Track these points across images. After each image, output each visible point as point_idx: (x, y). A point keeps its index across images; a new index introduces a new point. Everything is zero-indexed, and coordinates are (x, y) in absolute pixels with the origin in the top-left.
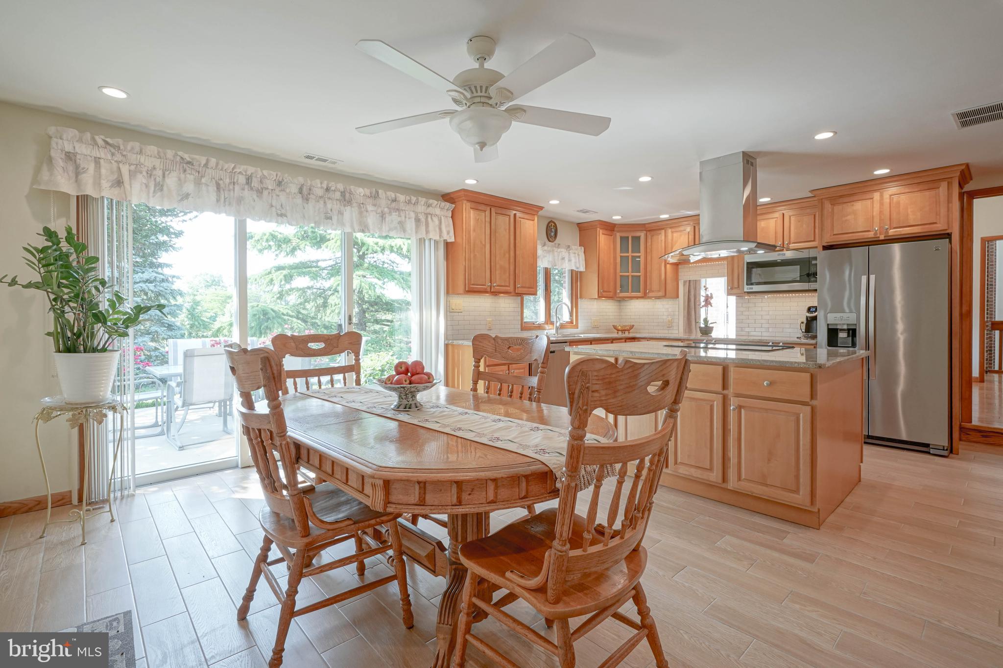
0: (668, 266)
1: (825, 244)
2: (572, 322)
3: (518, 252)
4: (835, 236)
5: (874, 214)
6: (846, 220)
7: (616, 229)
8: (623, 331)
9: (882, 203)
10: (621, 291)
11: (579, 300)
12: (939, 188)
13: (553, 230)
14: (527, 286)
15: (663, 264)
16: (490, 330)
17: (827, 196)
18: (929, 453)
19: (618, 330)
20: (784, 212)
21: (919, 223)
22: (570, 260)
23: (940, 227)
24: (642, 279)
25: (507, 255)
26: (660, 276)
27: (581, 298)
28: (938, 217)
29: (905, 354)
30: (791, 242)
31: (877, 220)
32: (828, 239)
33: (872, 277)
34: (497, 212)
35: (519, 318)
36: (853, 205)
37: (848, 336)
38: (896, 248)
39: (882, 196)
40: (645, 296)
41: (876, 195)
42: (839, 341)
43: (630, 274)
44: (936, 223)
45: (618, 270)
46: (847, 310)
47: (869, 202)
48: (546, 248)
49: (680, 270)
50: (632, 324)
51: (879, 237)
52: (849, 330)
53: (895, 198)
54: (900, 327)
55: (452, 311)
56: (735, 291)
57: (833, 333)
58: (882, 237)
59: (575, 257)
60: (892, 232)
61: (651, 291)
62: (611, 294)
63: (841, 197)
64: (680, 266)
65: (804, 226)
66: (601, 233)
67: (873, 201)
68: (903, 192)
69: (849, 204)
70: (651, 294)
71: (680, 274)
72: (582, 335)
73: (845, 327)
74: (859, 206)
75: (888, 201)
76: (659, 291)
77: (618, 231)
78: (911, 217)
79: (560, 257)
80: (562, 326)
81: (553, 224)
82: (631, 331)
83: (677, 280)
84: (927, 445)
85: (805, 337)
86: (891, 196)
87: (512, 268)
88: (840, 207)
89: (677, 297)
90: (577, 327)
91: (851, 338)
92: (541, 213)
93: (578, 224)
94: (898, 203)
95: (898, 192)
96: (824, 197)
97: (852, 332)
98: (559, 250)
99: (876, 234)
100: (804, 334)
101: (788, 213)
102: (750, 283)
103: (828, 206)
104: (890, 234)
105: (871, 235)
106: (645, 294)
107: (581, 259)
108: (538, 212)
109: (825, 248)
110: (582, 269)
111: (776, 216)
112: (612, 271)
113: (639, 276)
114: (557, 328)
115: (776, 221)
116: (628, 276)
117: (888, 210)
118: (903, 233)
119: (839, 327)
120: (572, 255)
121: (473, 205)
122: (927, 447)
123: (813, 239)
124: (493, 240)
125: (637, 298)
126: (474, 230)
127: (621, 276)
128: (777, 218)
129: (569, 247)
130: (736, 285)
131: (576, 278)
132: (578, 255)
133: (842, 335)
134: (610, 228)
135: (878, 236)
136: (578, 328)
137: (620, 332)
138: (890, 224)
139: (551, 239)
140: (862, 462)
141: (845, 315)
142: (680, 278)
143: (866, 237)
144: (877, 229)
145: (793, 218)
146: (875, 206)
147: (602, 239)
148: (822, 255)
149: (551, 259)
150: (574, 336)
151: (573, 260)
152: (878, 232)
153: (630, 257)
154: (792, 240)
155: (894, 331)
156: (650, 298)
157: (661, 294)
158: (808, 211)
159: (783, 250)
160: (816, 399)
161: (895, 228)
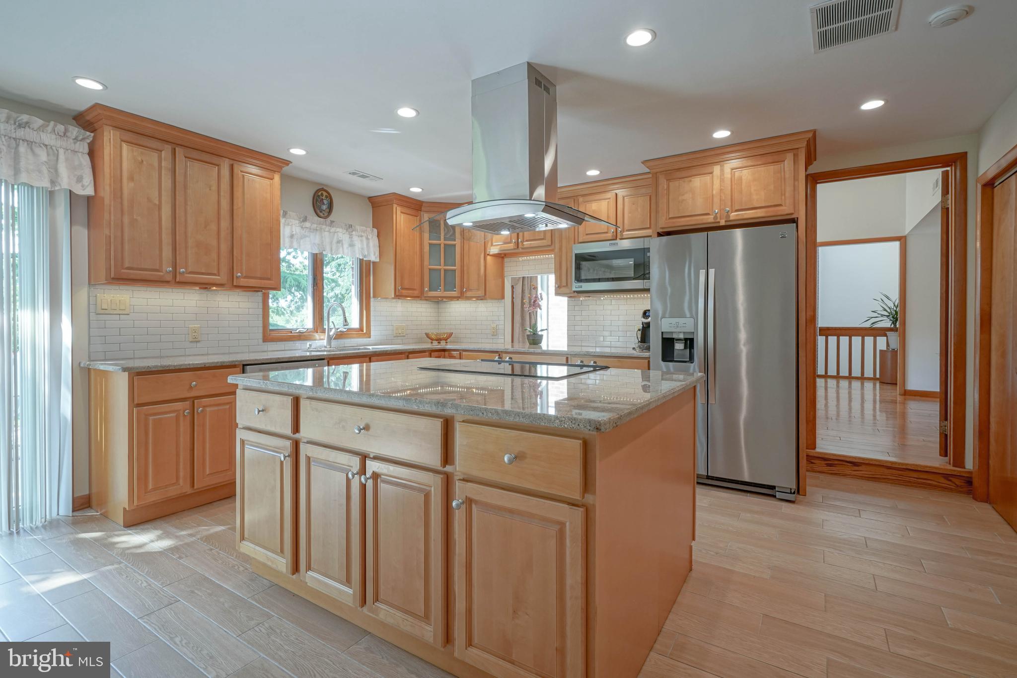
0: (489, 258)
1: (660, 231)
2: (361, 329)
3: (237, 224)
4: (671, 221)
5: (714, 192)
6: (684, 200)
7: (423, 209)
8: (439, 340)
9: (722, 180)
10: (430, 290)
11: (372, 300)
12: (784, 161)
13: (325, 202)
14: (258, 275)
15: (482, 256)
16: (197, 342)
17: (661, 170)
18: (775, 496)
19: (432, 339)
20: (617, 191)
21: (763, 205)
22: (352, 245)
23: (786, 210)
24: (458, 274)
25: (213, 227)
26: (479, 270)
27: (374, 297)
28: (783, 197)
29: (748, 373)
30: (625, 230)
31: (716, 200)
32: (663, 224)
33: (712, 272)
34: (187, 155)
35: (260, 323)
36: (691, 181)
37: (685, 347)
38: (738, 233)
39: (722, 170)
40: (461, 296)
41: (717, 169)
42: (676, 353)
43: (442, 267)
44: (780, 205)
45: (426, 263)
46: (688, 315)
47: (707, 178)
48: (307, 224)
49: (506, 265)
50: (449, 331)
51: (719, 222)
52: (686, 340)
53: (737, 174)
54: (743, 336)
55: (103, 312)
56: (563, 290)
57: (668, 343)
58: (723, 223)
59: (362, 241)
60: (733, 216)
61: (468, 290)
62: (416, 293)
63: (679, 169)
64: (506, 260)
65: (639, 210)
66: (399, 212)
67: (712, 176)
68: (745, 165)
69: (686, 180)
70: (469, 294)
71: (506, 269)
72: (370, 347)
73: (682, 336)
74: (697, 182)
75: (729, 176)
76: (478, 290)
77: (427, 212)
78: (755, 197)
79: (335, 240)
80: (340, 335)
81: (325, 194)
82: (448, 340)
83: (502, 276)
84: (773, 488)
85: (640, 347)
86: (732, 169)
87: (224, 247)
88: (677, 183)
89: (503, 297)
90: (368, 335)
91: (688, 350)
92: (286, 169)
93: (370, 199)
94: (740, 179)
95: (740, 165)
96: (658, 170)
97: (689, 343)
98: (333, 230)
99: (715, 218)
100: (640, 344)
101: (621, 193)
102: (578, 279)
103: (663, 181)
104: (731, 218)
105: (710, 219)
106: (462, 293)
107: (371, 244)
108: (281, 168)
109: (660, 235)
110: (374, 257)
111: (608, 197)
112: (417, 262)
113: (455, 270)
114: (330, 339)
115: (608, 202)
116: (440, 270)
117: (730, 188)
118: (745, 217)
119: (675, 336)
120: (355, 238)
121: (128, 136)
122: (772, 489)
123: (649, 226)
124: (180, 198)
125: (452, 298)
126: (131, 178)
127: (430, 269)
128: (609, 199)
129: (351, 226)
130: (564, 283)
131: (366, 270)
132: (367, 239)
133: (679, 346)
134: (415, 206)
135: (718, 220)
136: (370, 337)
137: (435, 343)
138: (732, 205)
139: (321, 214)
140: (694, 539)
141: (681, 321)
142: (506, 274)
143: (704, 221)
144: (717, 211)
145: (626, 199)
146: (715, 182)
147: (401, 219)
148: (656, 245)
149: (317, 241)
150: (359, 349)
151: (358, 245)
152: (718, 215)
153: (442, 246)
154: (626, 227)
155: (736, 341)
156: (469, 298)
157: (481, 293)
158: (643, 191)
159: (616, 239)
160: (594, 493)
161: (736, 211)
